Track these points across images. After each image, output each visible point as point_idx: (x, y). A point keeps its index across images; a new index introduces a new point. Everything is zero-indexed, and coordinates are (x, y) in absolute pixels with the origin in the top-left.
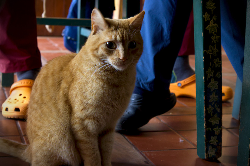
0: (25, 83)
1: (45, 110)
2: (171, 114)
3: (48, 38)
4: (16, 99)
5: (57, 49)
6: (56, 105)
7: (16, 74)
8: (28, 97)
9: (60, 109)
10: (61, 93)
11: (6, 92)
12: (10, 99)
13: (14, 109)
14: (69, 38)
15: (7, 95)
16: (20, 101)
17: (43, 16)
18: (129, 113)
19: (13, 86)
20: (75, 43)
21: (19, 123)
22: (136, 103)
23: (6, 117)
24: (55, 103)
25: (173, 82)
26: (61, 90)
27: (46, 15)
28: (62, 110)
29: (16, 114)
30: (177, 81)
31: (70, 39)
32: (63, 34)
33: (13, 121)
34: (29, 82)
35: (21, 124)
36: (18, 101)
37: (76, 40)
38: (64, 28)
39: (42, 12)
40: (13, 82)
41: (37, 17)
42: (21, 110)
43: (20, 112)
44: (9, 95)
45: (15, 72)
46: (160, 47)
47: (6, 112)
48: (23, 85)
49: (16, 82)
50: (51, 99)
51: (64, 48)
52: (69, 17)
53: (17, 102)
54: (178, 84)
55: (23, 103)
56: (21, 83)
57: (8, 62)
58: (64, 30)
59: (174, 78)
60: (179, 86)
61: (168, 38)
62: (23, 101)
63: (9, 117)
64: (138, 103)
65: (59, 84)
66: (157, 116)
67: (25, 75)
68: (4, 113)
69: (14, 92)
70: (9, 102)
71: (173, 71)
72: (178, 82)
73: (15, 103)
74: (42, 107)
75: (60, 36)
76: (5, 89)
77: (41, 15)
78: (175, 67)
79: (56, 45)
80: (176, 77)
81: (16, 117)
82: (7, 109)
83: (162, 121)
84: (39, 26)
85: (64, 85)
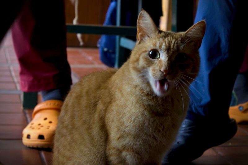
0: (52, 105)
1: (77, 136)
2: (230, 144)
3: (80, 50)
4: (40, 124)
5: (92, 63)
6: (89, 131)
7: (40, 94)
8: (54, 121)
9: (94, 135)
10: (96, 116)
11: (28, 116)
12: (33, 124)
13: (37, 136)
14: (106, 49)
15: (29, 119)
16: (45, 127)
17: (75, 22)
18: (178, 143)
19: (37, 108)
20: (113, 56)
21: (43, 154)
22: (188, 131)
23: (28, 146)
24: (89, 129)
25: (233, 105)
26: (96, 112)
27: (79, 21)
28: (97, 138)
29: (39, 142)
30: (238, 104)
31: (107, 51)
32: (98, 45)
33: (36, 151)
34: (57, 104)
35: (46, 155)
36: (42, 126)
37: (114, 53)
38: (100, 38)
39: (74, 17)
40: (36, 103)
41: (67, 24)
42: (45, 137)
43: (45, 140)
44: (31, 119)
45: (40, 91)
46: (217, 61)
47: (28, 140)
48: (48, 106)
49: (40, 102)
50: (84, 123)
51: (100, 61)
52: (106, 24)
53: (42, 128)
54: (240, 107)
55: (48, 128)
56: (47, 104)
57: (31, 78)
58: (100, 40)
59: (235, 100)
60: (240, 110)
61: (227, 51)
62: (49, 127)
63: (31, 147)
64: (190, 131)
65: (95, 105)
66: (213, 148)
67: (51, 95)
68: (25, 141)
69: (37, 116)
70: (31, 127)
71: (233, 92)
72: (240, 105)
73: (39, 129)
74: (72, 133)
75: (96, 47)
76: (27, 111)
77: (72, 22)
78: (235, 86)
79: (90, 58)
80: (237, 99)
81: (39, 147)
82: (28, 137)
83: (219, 153)
84: (69, 35)
85: (100, 106)
